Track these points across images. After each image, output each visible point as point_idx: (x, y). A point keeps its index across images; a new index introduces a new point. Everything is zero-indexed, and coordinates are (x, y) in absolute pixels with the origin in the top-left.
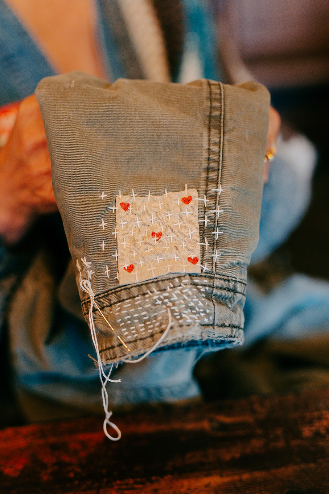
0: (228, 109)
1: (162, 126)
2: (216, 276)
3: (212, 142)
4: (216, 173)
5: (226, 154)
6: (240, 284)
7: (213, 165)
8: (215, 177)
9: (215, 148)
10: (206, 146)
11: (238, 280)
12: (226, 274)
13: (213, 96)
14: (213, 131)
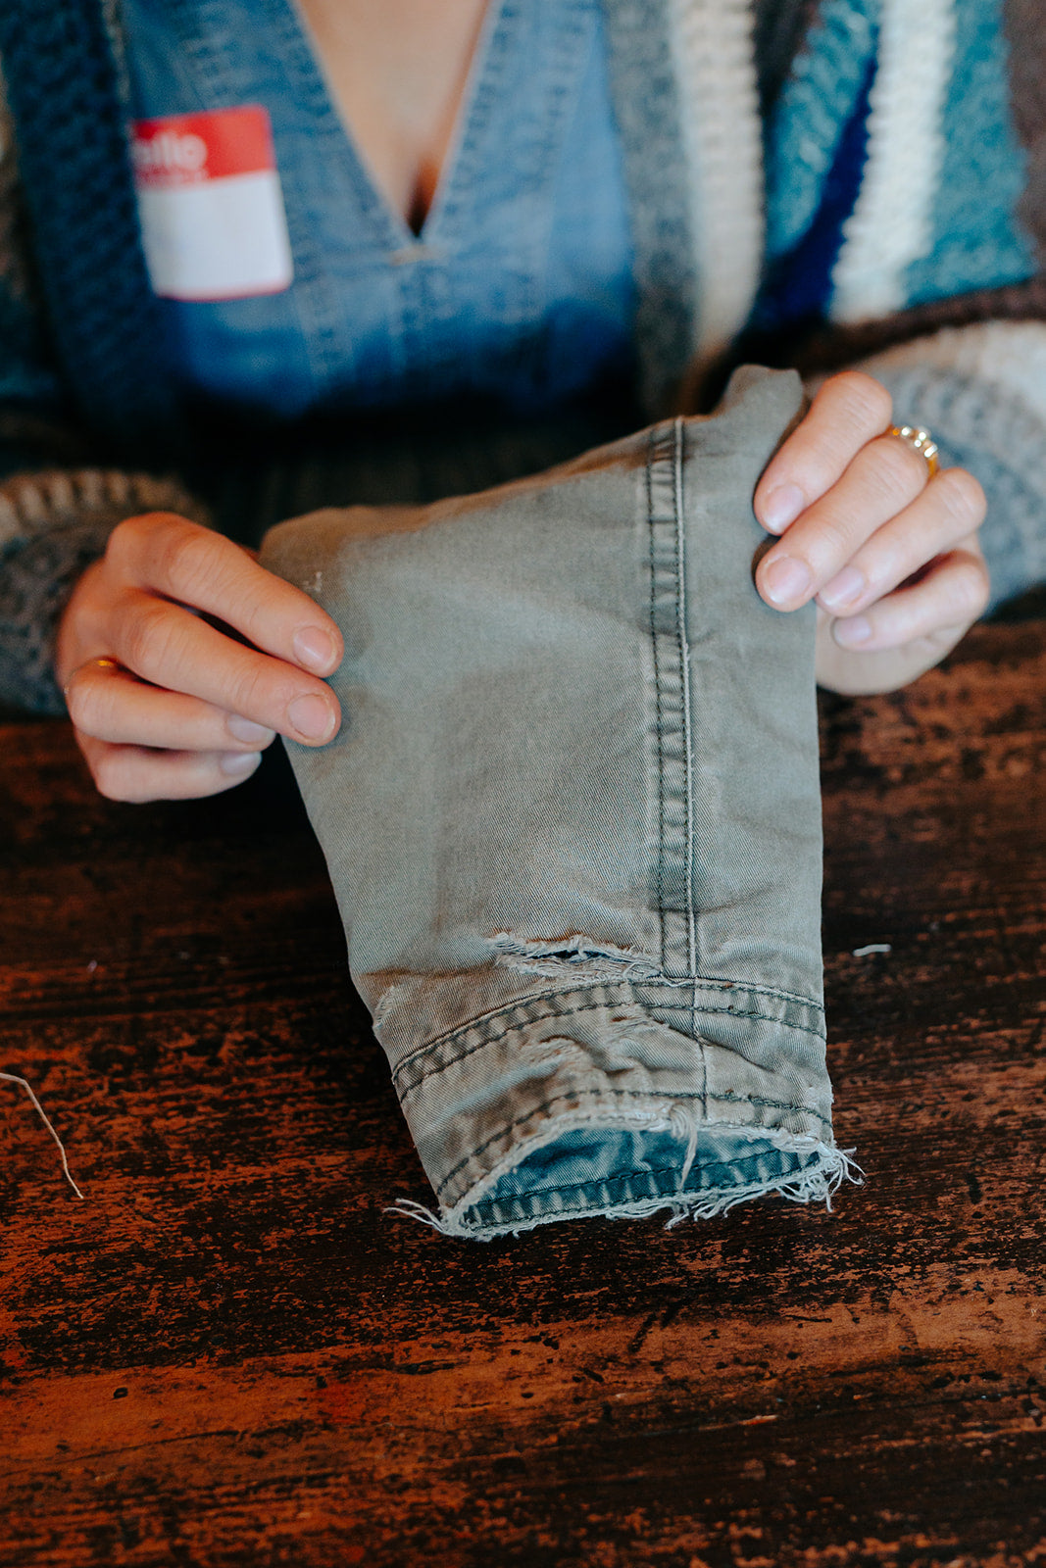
0: (694, 586)
1: (543, 648)
2: (698, 982)
3: (662, 664)
4: (680, 734)
5: (699, 694)
6: (766, 997)
7: (670, 718)
8: (678, 746)
9: (672, 680)
10: (649, 676)
11: (759, 988)
12: (726, 976)
13: (657, 556)
14: (662, 639)
